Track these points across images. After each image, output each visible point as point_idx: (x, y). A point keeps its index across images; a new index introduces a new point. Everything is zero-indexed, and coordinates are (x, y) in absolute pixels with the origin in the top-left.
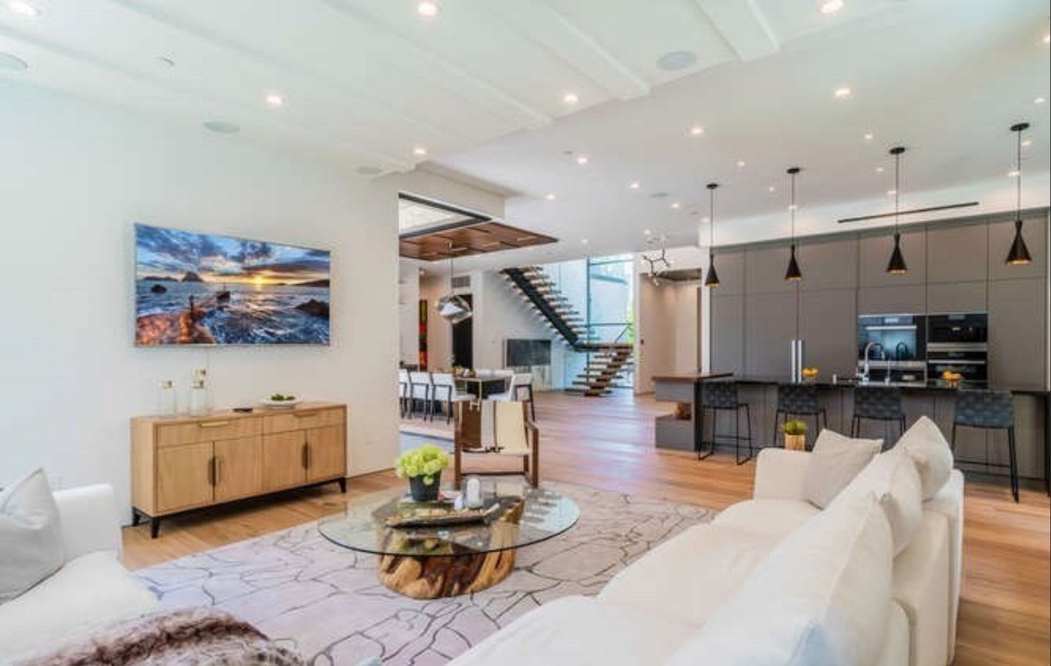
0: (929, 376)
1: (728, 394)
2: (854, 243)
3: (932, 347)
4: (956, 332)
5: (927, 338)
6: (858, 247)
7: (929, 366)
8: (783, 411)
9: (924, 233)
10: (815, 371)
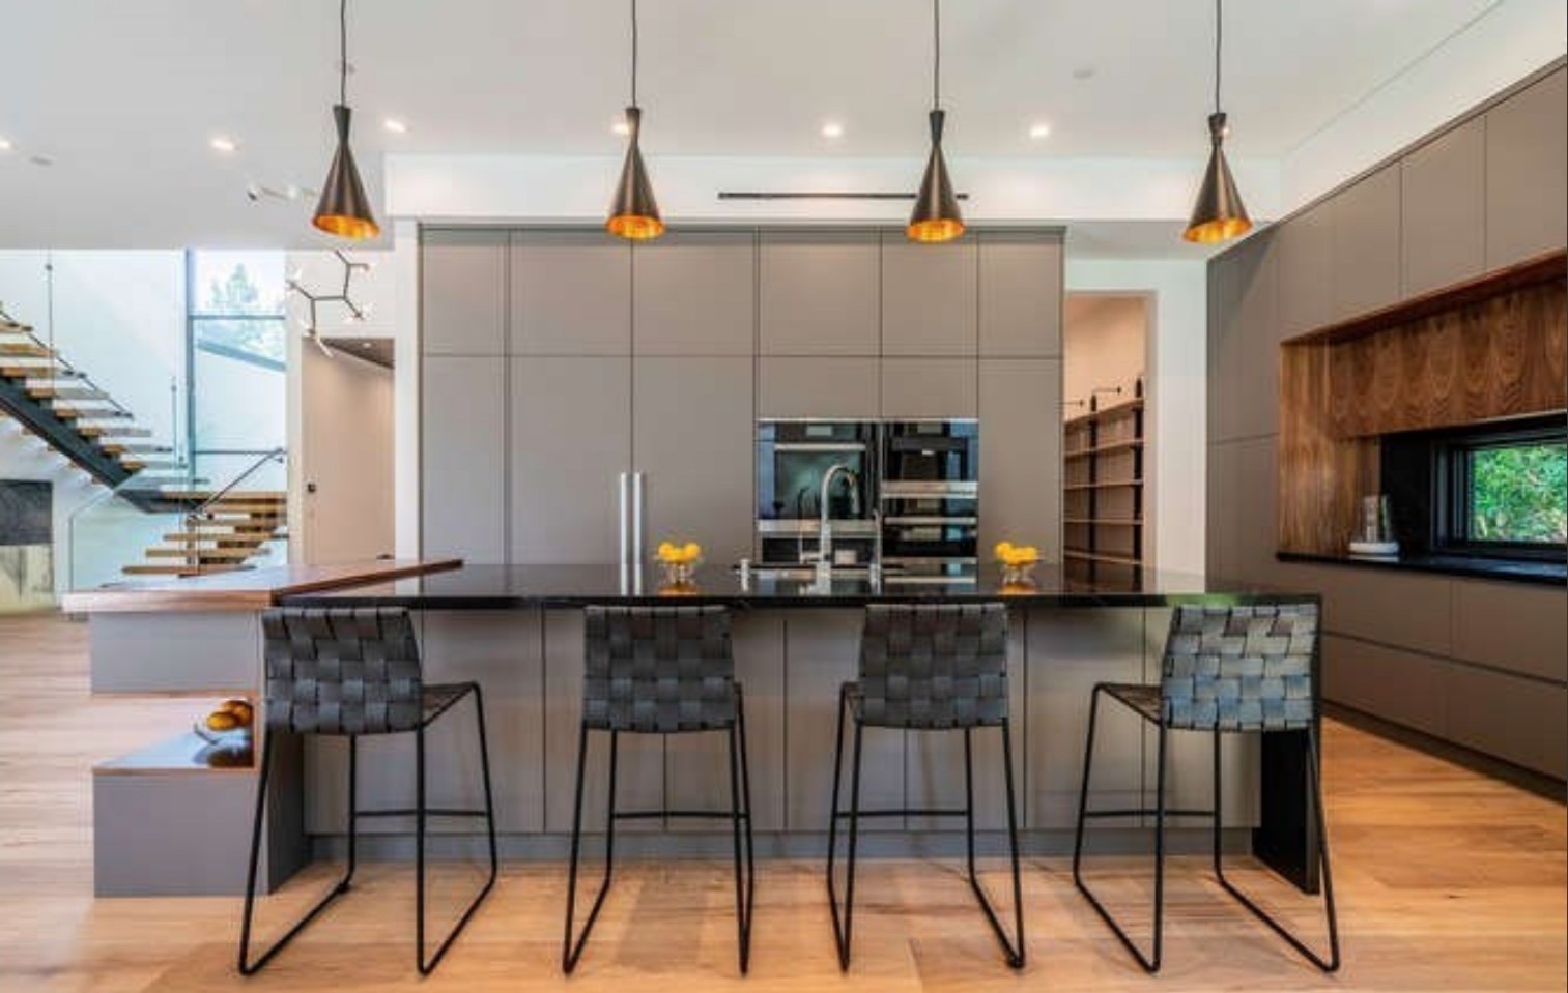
0: (885, 554)
1: (376, 663)
2: (747, 251)
3: (890, 490)
4: (927, 457)
5: (881, 473)
6: (757, 260)
7: (886, 528)
8: (605, 725)
9: (876, 249)
10: (692, 550)
